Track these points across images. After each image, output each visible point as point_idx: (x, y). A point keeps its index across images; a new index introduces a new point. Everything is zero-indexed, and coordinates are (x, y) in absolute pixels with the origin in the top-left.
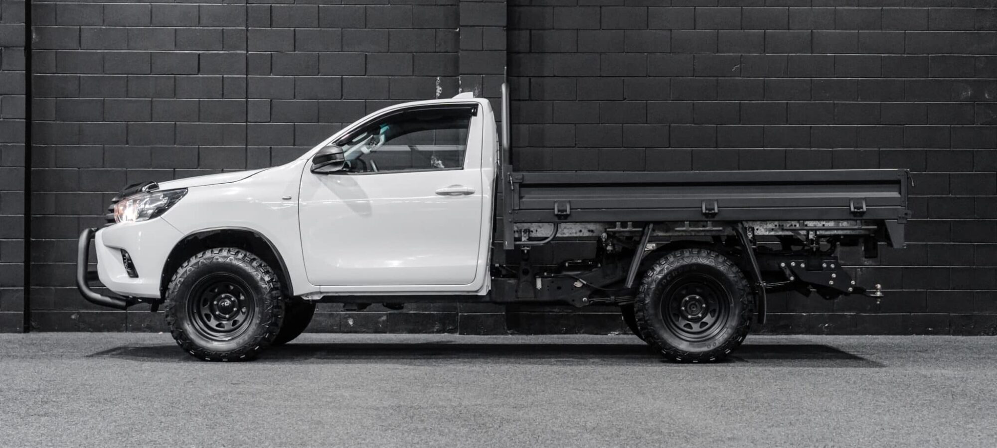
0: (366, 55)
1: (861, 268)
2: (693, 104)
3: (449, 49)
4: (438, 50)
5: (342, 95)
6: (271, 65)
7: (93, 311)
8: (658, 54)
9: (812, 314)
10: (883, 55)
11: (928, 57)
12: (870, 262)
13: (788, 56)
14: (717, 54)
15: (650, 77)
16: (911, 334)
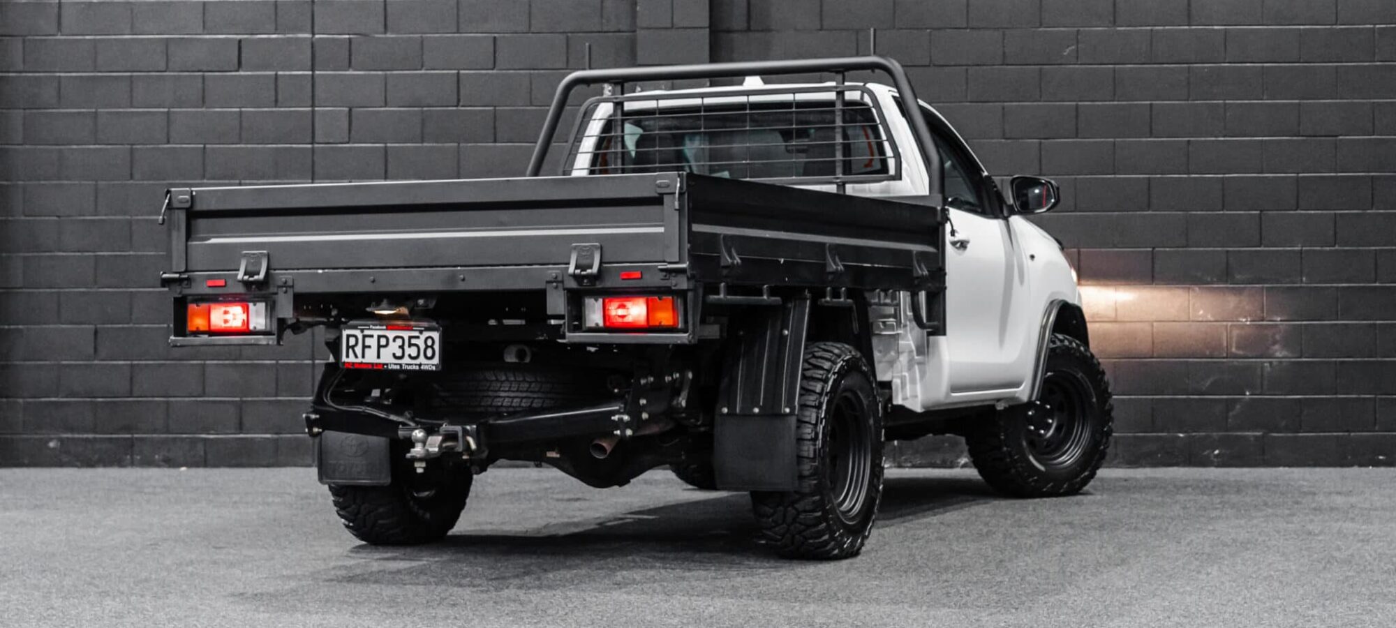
0: (495, 38)
1: (1270, 362)
2: (1003, 108)
3: (622, 27)
4: (605, 29)
6: (350, 55)
7: (81, 436)
8: (948, 30)
9: (1194, 434)
10: (1302, 27)
11: (1373, 29)
12: (1285, 353)
13: (1152, 30)
14: (1041, 29)
15: (935, 65)
16: (1350, 465)
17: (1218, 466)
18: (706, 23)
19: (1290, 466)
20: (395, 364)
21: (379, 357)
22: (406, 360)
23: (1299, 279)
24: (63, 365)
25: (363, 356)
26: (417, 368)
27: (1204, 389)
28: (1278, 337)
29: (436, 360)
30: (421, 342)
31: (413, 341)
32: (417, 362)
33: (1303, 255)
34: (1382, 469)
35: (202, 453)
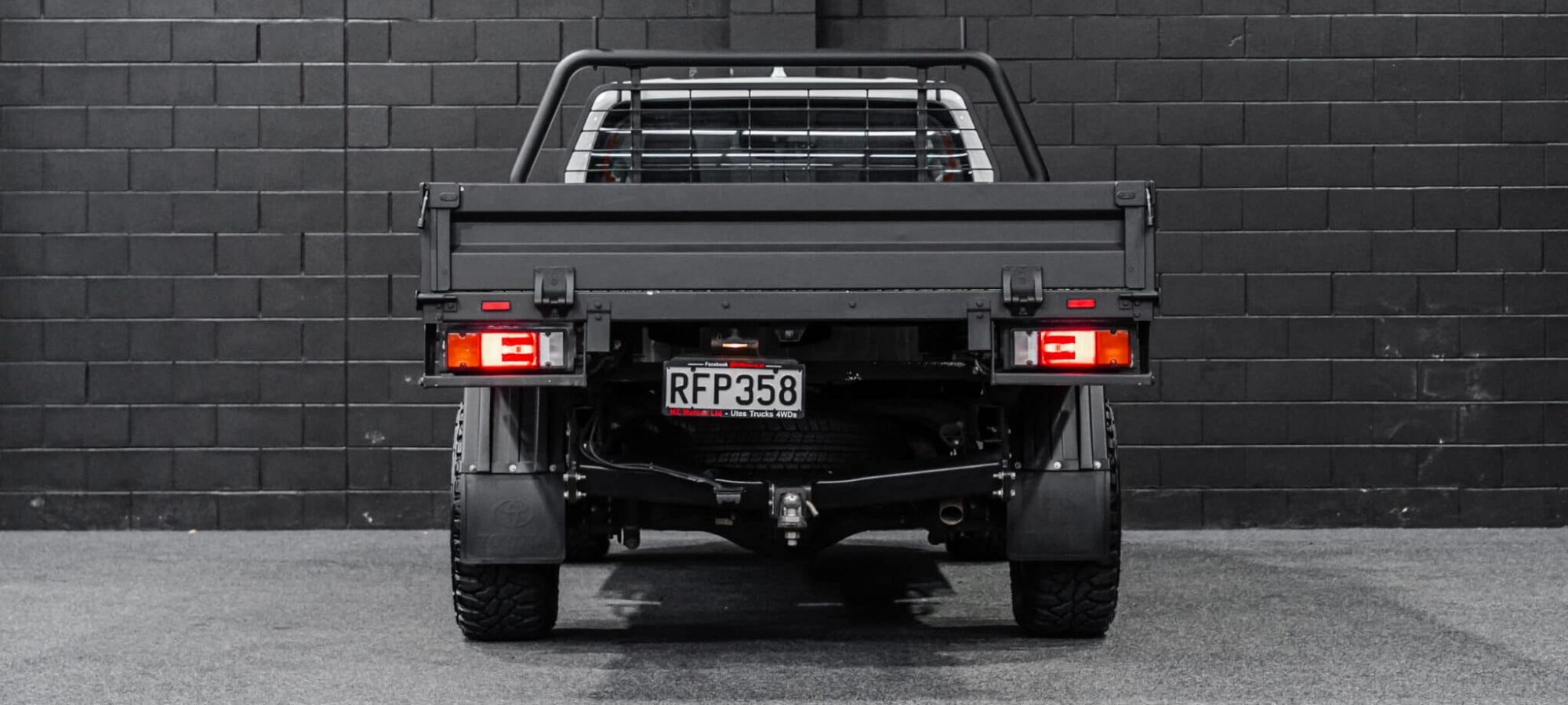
0: (561, 23)
1: (1467, 406)
2: (1158, 109)
3: (711, 12)
4: (692, 13)
5: (519, 98)
6: (390, 44)
7: (69, 493)
8: (1095, 17)
9: (1379, 489)
10: (1505, 15)
12: (1484, 395)
13: (1331, 18)
14: (1200, 17)
15: (1078, 58)
16: (1562, 524)
17: (1407, 527)
18: (813, 8)
19: (1489, 526)
20: (739, 411)
21: (716, 401)
22: (755, 405)
23: (1501, 309)
24: (48, 409)
25: (695, 401)
26: (772, 415)
27: (1391, 436)
28: (1476, 377)
29: (798, 405)
30: (775, 383)
31: (765, 382)
32: (771, 407)
33: (1506, 281)
35: (214, 512)
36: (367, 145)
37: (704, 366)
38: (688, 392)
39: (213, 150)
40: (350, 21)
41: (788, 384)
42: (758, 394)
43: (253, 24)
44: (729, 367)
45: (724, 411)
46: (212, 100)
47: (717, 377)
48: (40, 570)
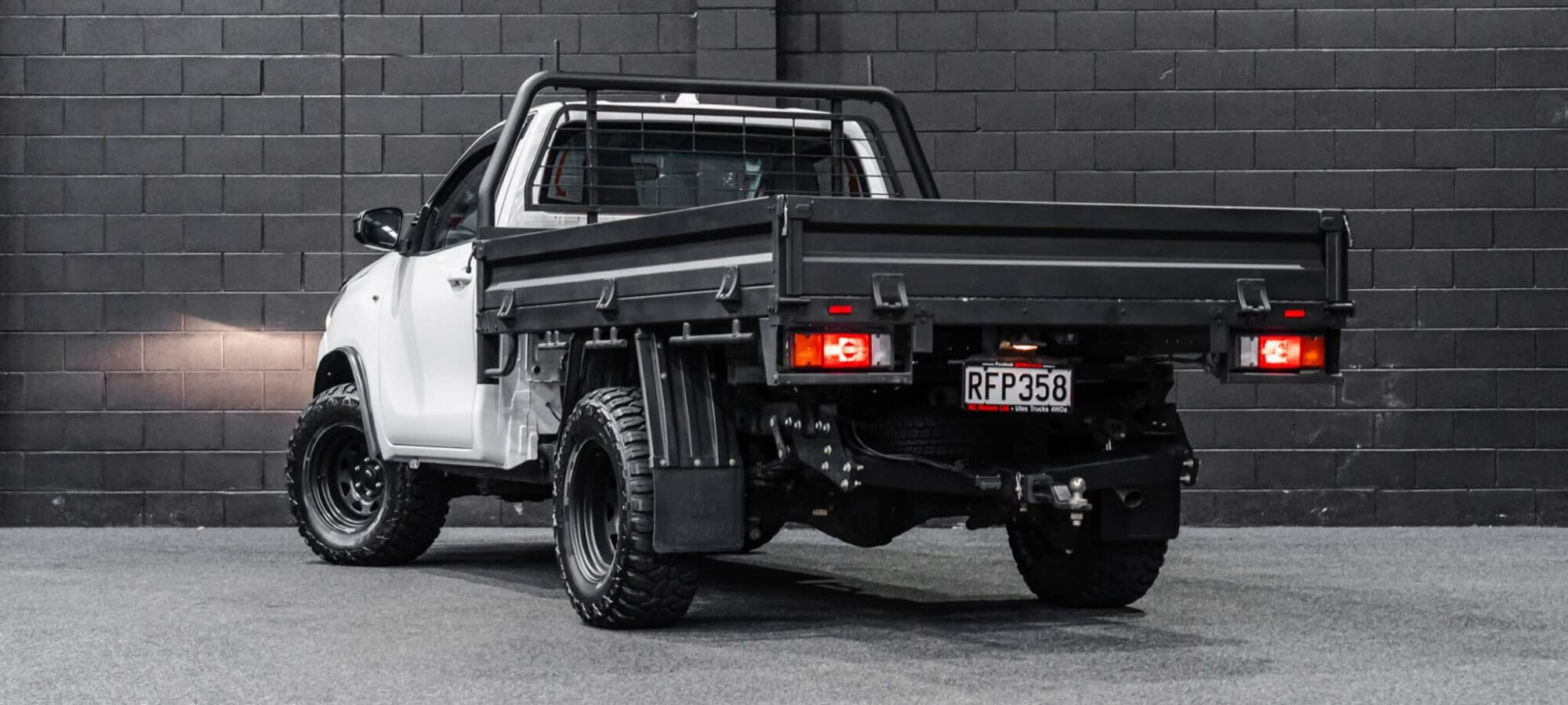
0: (541, 58)
1: (1383, 413)
2: (1095, 137)
3: (679, 48)
4: (663, 48)
6: (383, 77)
7: (87, 492)
8: (1034, 52)
9: (1300, 490)
10: (1417, 50)
11: (1495, 53)
12: (1398, 403)
13: (1255, 53)
14: (1134, 52)
15: (1020, 90)
16: (1470, 524)
17: (1327, 525)
18: (774, 44)
19: (1403, 525)
20: (1022, 406)
21: (1004, 397)
22: (1034, 402)
23: (1414, 323)
24: (67, 414)
25: (987, 397)
26: (1047, 410)
27: (1311, 441)
28: (1391, 386)
29: (1067, 402)
30: (1050, 381)
31: (1042, 380)
32: (1045, 403)
33: (1418, 297)
34: (1503, 529)
35: (221, 511)
36: (362, 171)
37: (995, 366)
38: (982, 389)
39: (221, 176)
40: (347, 57)
41: (1060, 382)
42: (1037, 391)
43: (258, 59)
44: (1014, 367)
45: (1010, 406)
46: (220, 129)
47: (1005, 375)
48: (59, 560)
